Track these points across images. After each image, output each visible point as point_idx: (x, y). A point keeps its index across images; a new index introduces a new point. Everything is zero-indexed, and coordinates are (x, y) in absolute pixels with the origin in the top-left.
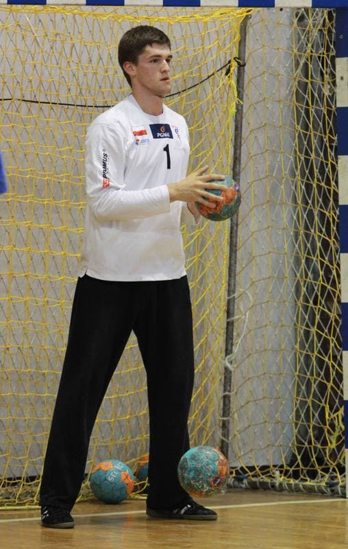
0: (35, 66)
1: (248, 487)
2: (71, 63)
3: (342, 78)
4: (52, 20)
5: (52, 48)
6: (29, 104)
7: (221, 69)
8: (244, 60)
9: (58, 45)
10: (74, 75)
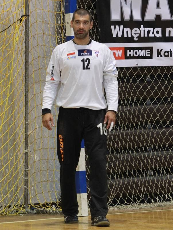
1: (36, 212)
3: (68, 23)
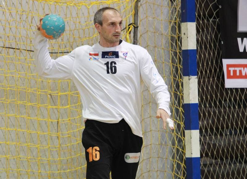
0: (11, 29)
2: (32, 26)
3: (184, 34)
4: (20, 3)
5: (20, 18)
6: (7, 49)
7: (124, 29)
8: (137, 24)
9: (24, 17)
10: (34, 33)
